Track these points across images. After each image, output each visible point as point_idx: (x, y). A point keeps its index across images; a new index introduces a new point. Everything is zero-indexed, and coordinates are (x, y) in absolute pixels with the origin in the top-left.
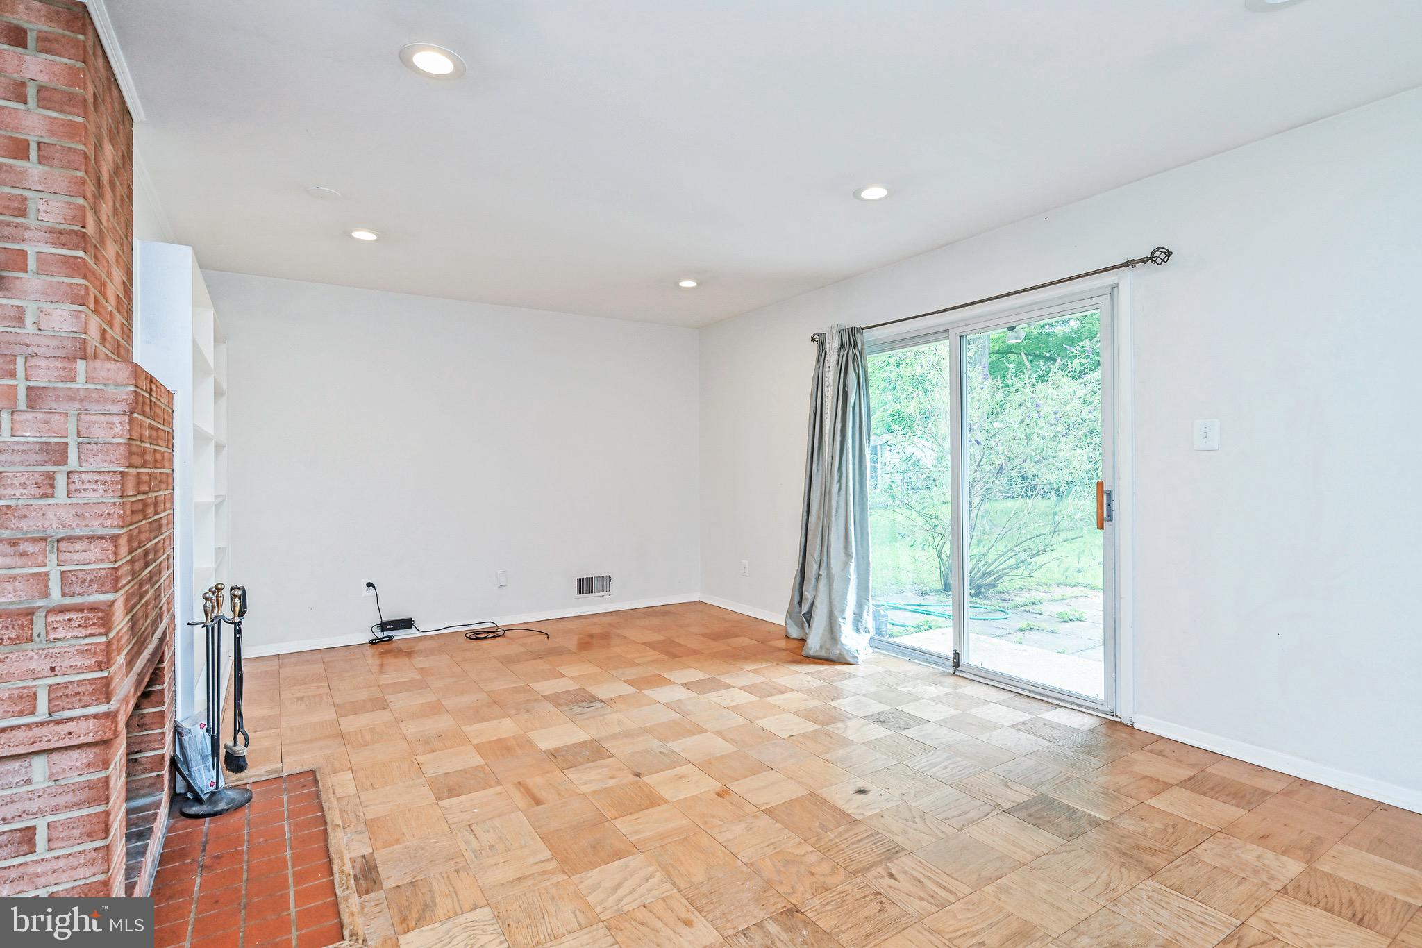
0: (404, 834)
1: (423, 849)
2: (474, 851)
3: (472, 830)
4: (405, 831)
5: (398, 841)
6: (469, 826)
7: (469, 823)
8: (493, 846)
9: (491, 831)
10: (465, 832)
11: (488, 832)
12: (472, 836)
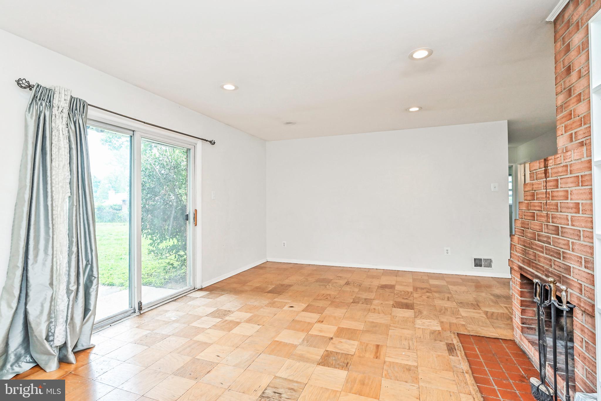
0: (436, 358)
1: (430, 349)
2: (412, 340)
3: (409, 347)
4: (435, 359)
5: (439, 356)
6: (409, 349)
7: (409, 350)
8: (405, 339)
9: (402, 344)
10: (412, 347)
11: (404, 344)
12: (410, 345)
